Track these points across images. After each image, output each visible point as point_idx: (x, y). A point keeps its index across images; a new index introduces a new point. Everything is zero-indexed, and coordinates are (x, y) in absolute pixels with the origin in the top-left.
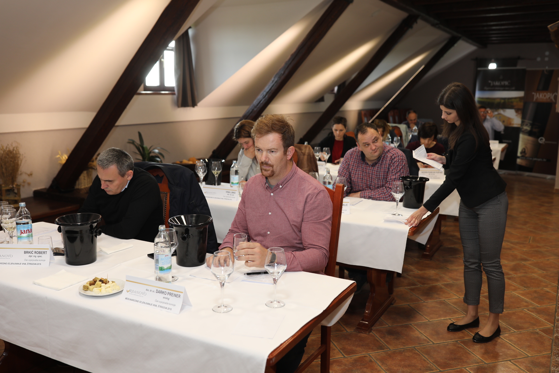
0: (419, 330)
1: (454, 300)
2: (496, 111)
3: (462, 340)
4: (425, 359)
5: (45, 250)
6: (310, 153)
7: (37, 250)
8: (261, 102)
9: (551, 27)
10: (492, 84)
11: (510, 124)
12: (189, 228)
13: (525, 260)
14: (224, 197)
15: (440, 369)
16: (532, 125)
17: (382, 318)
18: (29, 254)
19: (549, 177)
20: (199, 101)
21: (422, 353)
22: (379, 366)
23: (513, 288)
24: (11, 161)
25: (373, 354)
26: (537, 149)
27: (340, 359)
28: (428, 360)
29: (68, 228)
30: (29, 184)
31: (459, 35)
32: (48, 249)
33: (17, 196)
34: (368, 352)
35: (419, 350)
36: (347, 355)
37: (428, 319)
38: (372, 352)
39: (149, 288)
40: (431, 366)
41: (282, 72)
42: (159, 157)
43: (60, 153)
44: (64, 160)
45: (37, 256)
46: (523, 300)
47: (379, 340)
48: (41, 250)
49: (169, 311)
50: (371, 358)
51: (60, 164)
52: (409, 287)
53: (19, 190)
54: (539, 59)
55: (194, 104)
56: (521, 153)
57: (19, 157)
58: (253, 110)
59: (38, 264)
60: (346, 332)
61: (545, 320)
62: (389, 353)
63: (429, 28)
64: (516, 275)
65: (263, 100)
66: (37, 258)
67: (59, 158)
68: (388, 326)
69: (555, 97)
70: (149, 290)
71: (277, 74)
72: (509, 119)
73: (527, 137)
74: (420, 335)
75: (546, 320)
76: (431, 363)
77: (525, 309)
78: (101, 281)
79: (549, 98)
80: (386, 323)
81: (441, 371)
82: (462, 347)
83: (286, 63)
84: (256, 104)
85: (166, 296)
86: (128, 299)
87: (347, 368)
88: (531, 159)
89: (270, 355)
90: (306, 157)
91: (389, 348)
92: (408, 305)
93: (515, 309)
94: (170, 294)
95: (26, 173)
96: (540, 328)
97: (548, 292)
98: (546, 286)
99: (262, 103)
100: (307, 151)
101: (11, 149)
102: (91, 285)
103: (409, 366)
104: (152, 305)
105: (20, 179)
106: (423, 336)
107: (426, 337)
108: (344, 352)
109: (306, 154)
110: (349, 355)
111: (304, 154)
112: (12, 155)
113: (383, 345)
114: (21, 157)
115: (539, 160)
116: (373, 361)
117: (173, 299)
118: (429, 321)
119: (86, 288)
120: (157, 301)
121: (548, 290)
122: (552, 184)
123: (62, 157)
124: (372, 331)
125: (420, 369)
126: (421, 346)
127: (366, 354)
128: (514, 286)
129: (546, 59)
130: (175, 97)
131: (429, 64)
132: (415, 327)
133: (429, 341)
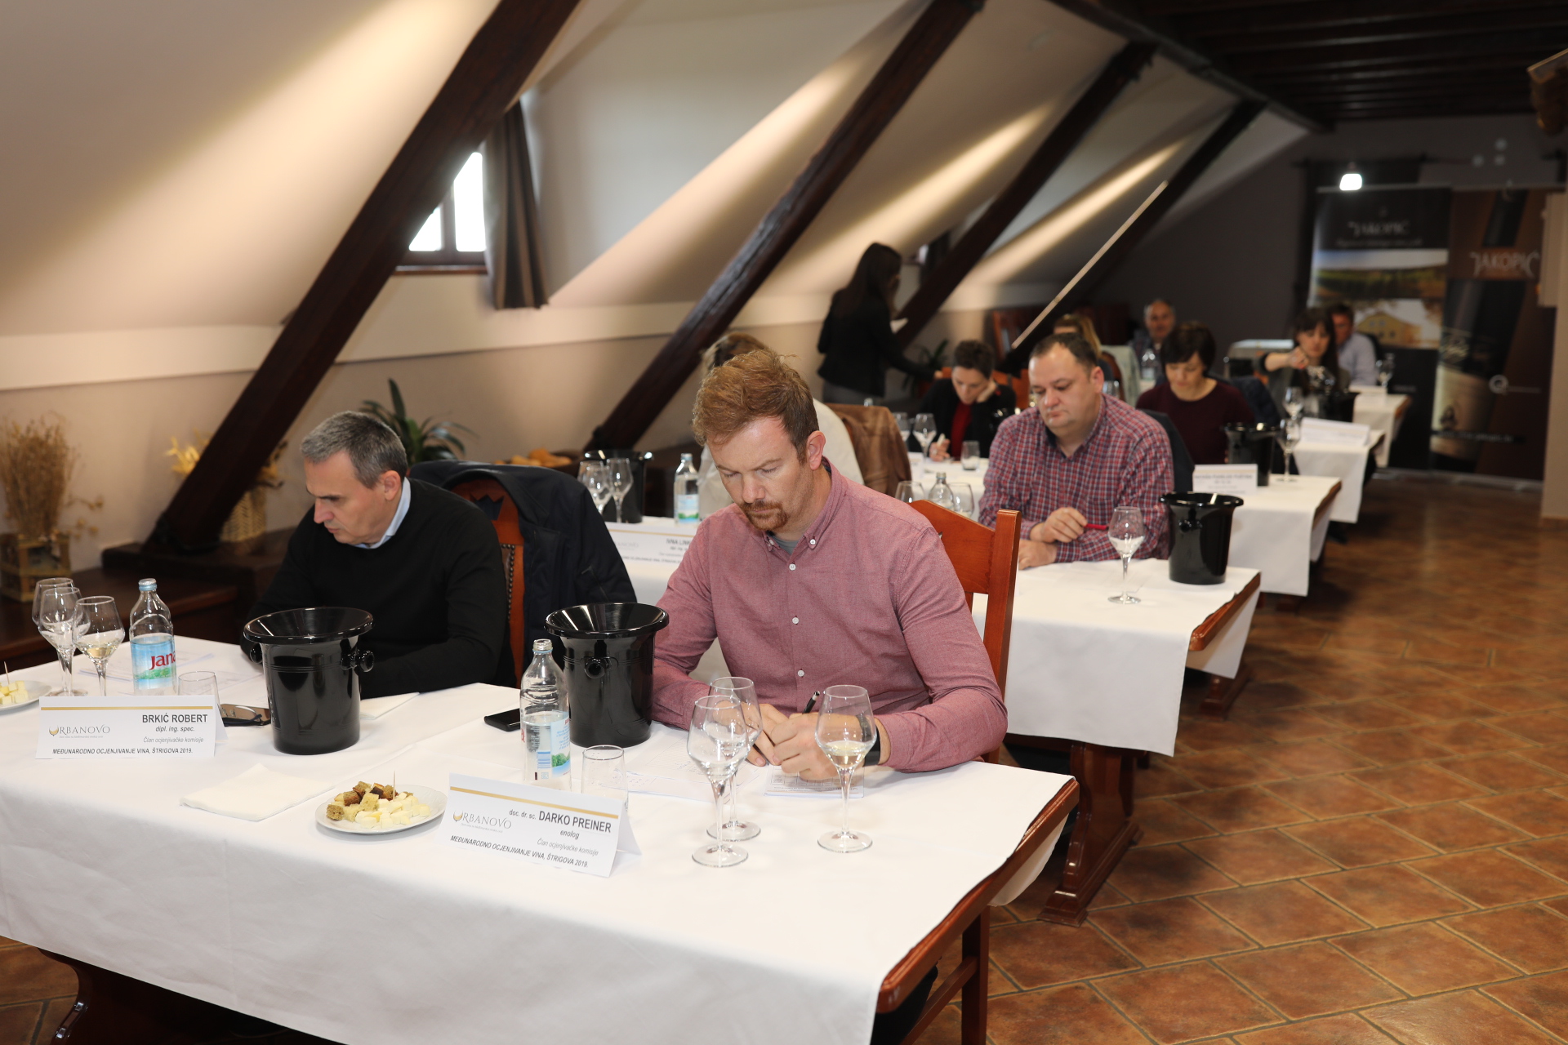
0: (1218, 913)
1: (1303, 829)
2: (1371, 305)
3: (1338, 936)
4: (1245, 991)
5: (202, 712)
6: (888, 428)
7: (178, 712)
8: (730, 291)
9: (1536, 70)
10: (1357, 232)
11: (1411, 340)
12: (606, 641)
13: (1485, 713)
14: (662, 554)
15: (1287, 1016)
16: (1472, 343)
17: (1111, 881)
18: (157, 724)
19: (1521, 485)
20: (553, 291)
21: (1233, 975)
22: (1120, 1012)
23: (1460, 790)
24: (42, 468)
25: (1099, 982)
26: (1487, 409)
27: (1010, 996)
28: (1251, 992)
29: (280, 650)
30: (93, 532)
31: (1262, 97)
32: (211, 708)
33: (59, 566)
34: (1083, 976)
35: (1224, 968)
36: (1026, 986)
37: (1238, 880)
38: (1095, 974)
39: (519, 807)
40: (1263, 1010)
41: (788, 207)
42: (447, 450)
43: (175, 442)
44: (189, 462)
45: (179, 729)
46: (1490, 824)
47: (1109, 942)
48: (190, 712)
49: (581, 868)
50: (1094, 992)
51: (177, 474)
52: (1174, 796)
53: (65, 548)
54: (1478, 161)
55: (539, 300)
56: (1443, 420)
57: (64, 456)
58: (706, 313)
59: (183, 751)
60: (1015, 921)
61: (1560, 876)
62: (1143, 976)
63: (1181, 78)
64: (1463, 755)
65: (735, 285)
66: (180, 734)
67: (175, 456)
68: (1129, 903)
69: (1536, 266)
70: (520, 814)
71: (773, 213)
72: (1407, 327)
73: (1457, 376)
74: (1221, 927)
75: (1560, 874)
76: (1260, 1000)
77: (1499, 849)
78: (375, 791)
79: (1518, 267)
80: (1124, 895)
81: (1291, 1022)
82: (1340, 954)
83: (799, 182)
84: (714, 298)
85: (569, 828)
86: (461, 840)
87: (1031, 1020)
88: (1469, 436)
89: (886, 982)
90: (876, 441)
91: (1141, 964)
92: (1179, 844)
93: (1471, 848)
94: (582, 822)
95: (83, 502)
96: (1548, 897)
97: (1556, 799)
98: (1550, 784)
99: (733, 293)
100: (880, 425)
101: (42, 434)
102: (348, 803)
103: (1202, 1010)
104: (531, 854)
105: (69, 518)
106: (1231, 928)
107: (1237, 929)
108: (1019, 978)
109: (878, 432)
110: (1032, 984)
111: (871, 433)
112: (44, 452)
113: (1122, 955)
114: (70, 457)
115: (1493, 438)
116: (1102, 999)
117: (589, 837)
118: (1241, 887)
119: (335, 813)
120: (544, 843)
121: (1556, 794)
122: (1533, 504)
123: (184, 455)
124: (1088, 918)
125: (1234, 1019)
126: (1227, 955)
127: (1078, 981)
128: (1462, 786)
129: (1500, 160)
130: (487, 280)
131: (1181, 178)
132: (1206, 903)
133: (1249, 941)
